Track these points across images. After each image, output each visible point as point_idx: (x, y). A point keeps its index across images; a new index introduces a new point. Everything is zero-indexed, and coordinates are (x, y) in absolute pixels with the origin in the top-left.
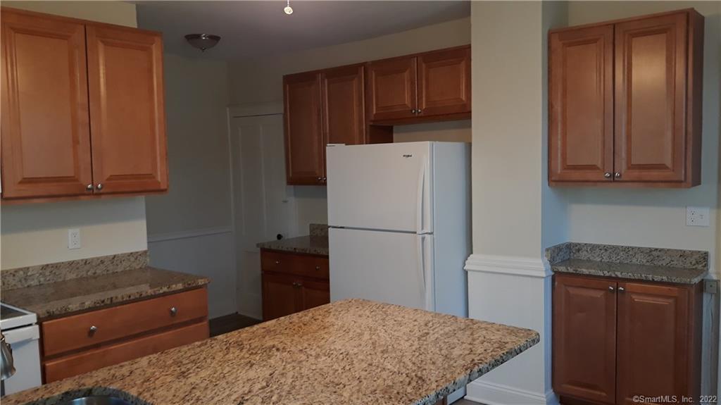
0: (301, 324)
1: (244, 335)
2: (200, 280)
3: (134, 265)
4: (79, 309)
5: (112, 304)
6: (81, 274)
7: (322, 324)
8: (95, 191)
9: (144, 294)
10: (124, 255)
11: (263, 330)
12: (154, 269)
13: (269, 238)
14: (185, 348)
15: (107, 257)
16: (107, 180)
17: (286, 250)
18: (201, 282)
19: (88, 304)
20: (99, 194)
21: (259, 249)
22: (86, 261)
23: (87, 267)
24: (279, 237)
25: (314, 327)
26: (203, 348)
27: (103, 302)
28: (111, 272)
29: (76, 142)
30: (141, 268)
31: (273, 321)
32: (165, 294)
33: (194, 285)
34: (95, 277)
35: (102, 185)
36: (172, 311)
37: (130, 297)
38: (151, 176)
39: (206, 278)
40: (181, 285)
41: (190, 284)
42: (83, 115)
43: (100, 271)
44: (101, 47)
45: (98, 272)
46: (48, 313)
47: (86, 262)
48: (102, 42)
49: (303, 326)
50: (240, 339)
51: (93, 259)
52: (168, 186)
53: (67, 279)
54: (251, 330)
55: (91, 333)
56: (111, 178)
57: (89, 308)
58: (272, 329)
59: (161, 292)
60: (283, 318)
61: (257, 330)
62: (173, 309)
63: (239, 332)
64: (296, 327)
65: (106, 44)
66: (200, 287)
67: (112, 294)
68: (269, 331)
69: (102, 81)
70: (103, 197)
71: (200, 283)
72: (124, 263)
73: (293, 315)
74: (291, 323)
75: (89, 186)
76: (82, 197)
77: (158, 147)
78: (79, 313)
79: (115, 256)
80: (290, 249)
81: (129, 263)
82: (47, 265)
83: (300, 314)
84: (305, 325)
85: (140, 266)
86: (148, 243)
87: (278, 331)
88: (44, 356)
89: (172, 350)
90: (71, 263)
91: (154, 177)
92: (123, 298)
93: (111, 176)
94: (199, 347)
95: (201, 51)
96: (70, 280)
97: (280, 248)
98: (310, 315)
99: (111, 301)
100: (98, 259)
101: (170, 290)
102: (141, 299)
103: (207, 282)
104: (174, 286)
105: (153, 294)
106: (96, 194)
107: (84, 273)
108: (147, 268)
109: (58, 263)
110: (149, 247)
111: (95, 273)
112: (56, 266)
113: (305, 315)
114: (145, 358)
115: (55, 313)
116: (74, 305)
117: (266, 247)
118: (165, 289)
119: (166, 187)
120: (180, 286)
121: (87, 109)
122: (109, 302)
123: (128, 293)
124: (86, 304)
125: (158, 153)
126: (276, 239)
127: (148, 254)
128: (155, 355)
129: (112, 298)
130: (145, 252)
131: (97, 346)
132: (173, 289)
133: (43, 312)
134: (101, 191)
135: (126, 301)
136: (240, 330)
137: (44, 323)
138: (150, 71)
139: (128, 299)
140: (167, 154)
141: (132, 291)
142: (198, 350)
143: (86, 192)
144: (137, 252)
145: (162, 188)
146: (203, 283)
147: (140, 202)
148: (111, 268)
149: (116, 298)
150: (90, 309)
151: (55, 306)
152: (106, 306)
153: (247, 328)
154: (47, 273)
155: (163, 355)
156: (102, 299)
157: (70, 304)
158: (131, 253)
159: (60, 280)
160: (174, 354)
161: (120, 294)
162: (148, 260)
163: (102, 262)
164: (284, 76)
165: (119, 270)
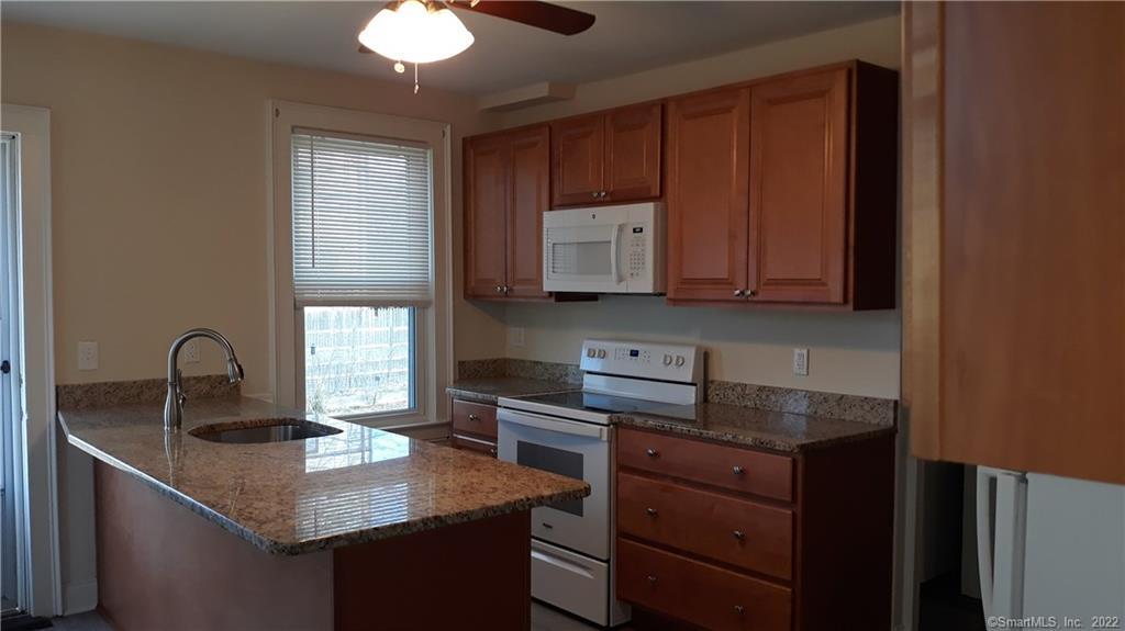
3: (869, 417)
10: (855, 398)
15: (832, 394)
20: (755, 302)
28: (836, 417)
29: (733, 236)
38: (821, 282)
45: (820, 412)
56: (769, 282)
72: (855, 410)
75: (737, 291)
79: (843, 396)
81: (862, 412)
82: (765, 387)
86: (900, 389)
93: (769, 280)
100: (821, 394)
106: (752, 302)
134: (757, 299)
144: (875, 399)
148: (837, 411)
154: (764, 397)
158: (866, 398)
159: (776, 409)
163: (826, 400)
165: (848, 418)
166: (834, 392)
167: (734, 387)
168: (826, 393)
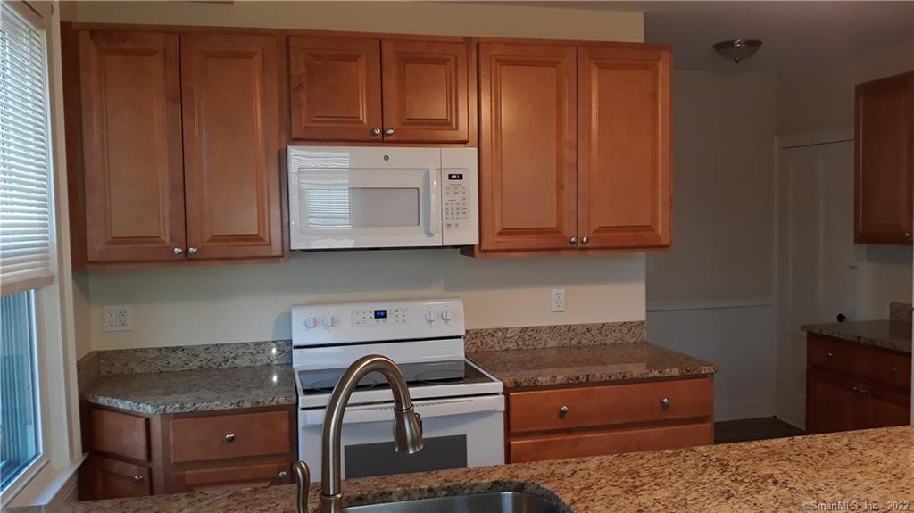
0: (825, 452)
1: (733, 452)
2: (703, 367)
3: (627, 338)
4: (549, 383)
5: (588, 383)
6: (564, 342)
7: (860, 457)
8: (580, 245)
9: (628, 376)
10: (614, 325)
11: (763, 450)
12: (650, 344)
13: (824, 318)
14: (649, 455)
15: (594, 324)
16: (596, 231)
17: (844, 338)
18: (704, 370)
19: (559, 379)
20: (584, 249)
21: (805, 333)
22: (570, 326)
23: (571, 334)
24: (841, 318)
25: (846, 460)
26: (673, 458)
27: (578, 378)
28: (598, 343)
29: (560, 186)
30: (635, 342)
31: (785, 440)
32: (655, 379)
33: (695, 372)
34: (579, 346)
35: (588, 239)
36: (663, 402)
37: (610, 377)
38: (650, 228)
39: (711, 365)
40: (677, 370)
41: (689, 371)
42: (569, 155)
43: (586, 342)
44: (595, 71)
45: (583, 341)
46: (515, 382)
47: (569, 328)
48: (596, 64)
49: (826, 454)
50: (726, 457)
51: (577, 326)
52: (671, 242)
53: (548, 346)
54: (747, 447)
55: (562, 413)
56: (600, 229)
57: (561, 384)
58: (776, 451)
59: (650, 376)
60: (800, 437)
61: (757, 447)
62: (665, 400)
63: (729, 447)
64: (815, 456)
65: (600, 66)
66: (704, 376)
67: (590, 370)
68: (771, 453)
69: (594, 111)
70: (590, 252)
71: (703, 372)
72: (614, 334)
73: (817, 436)
74: (809, 447)
75: (573, 239)
76: (564, 252)
77: (660, 191)
78: (549, 389)
79: (604, 325)
80: (850, 338)
81: (621, 335)
82: (527, 328)
83: (829, 436)
84: (830, 453)
85: (635, 339)
86: (647, 311)
87: (786, 455)
88: (509, 433)
89: (632, 454)
90: (553, 328)
91: (653, 230)
92: (602, 378)
93: (600, 227)
94: (669, 457)
95: (735, 62)
96: (551, 348)
97: (836, 335)
98: (845, 440)
99: (588, 379)
100: (583, 326)
101: (662, 375)
102: (624, 381)
103: (713, 371)
104: (668, 370)
105: (640, 377)
106: (581, 249)
107: (568, 341)
108: (644, 343)
109: (538, 327)
110: (647, 316)
111: (579, 343)
112: (537, 329)
113: (836, 440)
114: (598, 458)
115: (524, 384)
116: (544, 379)
117: (817, 331)
118: (656, 373)
119: (668, 243)
120: (676, 372)
121: (575, 147)
122: (584, 380)
123: (609, 372)
124: (558, 378)
125: (660, 199)
126: (836, 320)
127: (645, 325)
128: (611, 457)
129: (588, 375)
130: (642, 323)
131: (569, 431)
132: (666, 375)
133: (510, 381)
134: (588, 245)
135: (605, 381)
136: (731, 444)
137: (511, 394)
138: (654, 95)
139: (608, 379)
140: (671, 200)
141: (614, 370)
142: (665, 460)
143: (569, 246)
144: (632, 323)
145: (664, 242)
146: (707, 371)
147: (640, 261)
148: (599, 338)
149: (594, 375)
150: (561, 386)
151: (524, 376)
152: (581, 385)
153: (740, 443)
154: (527, 337)
155: (620, 458)
156: (577, 375)
157: (540, 376)
158: (625, 323)
159: (540, 346)
160: (634, 459)
161: (599, 372)
162: (645, 333)
163: (588, 330)
164: (856, 86)
165: (608, 342)
166: (596, 322)
167: (493, 333)
168: (588, 325)
